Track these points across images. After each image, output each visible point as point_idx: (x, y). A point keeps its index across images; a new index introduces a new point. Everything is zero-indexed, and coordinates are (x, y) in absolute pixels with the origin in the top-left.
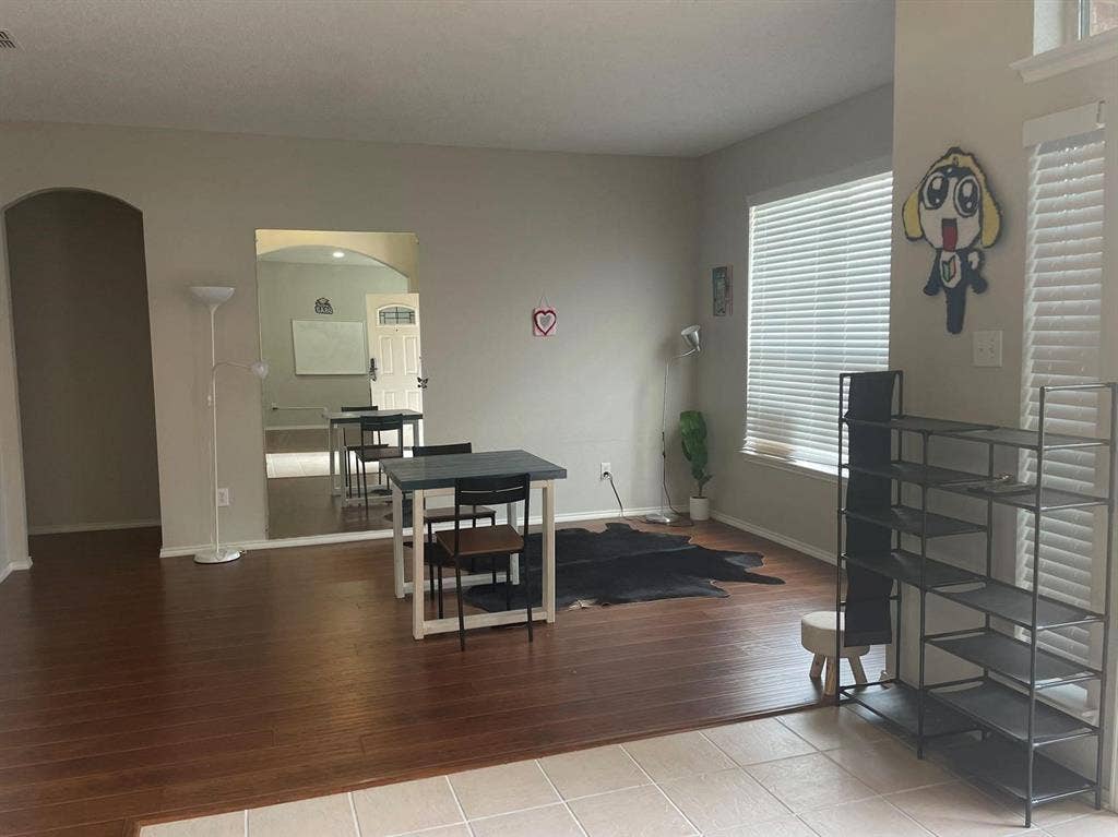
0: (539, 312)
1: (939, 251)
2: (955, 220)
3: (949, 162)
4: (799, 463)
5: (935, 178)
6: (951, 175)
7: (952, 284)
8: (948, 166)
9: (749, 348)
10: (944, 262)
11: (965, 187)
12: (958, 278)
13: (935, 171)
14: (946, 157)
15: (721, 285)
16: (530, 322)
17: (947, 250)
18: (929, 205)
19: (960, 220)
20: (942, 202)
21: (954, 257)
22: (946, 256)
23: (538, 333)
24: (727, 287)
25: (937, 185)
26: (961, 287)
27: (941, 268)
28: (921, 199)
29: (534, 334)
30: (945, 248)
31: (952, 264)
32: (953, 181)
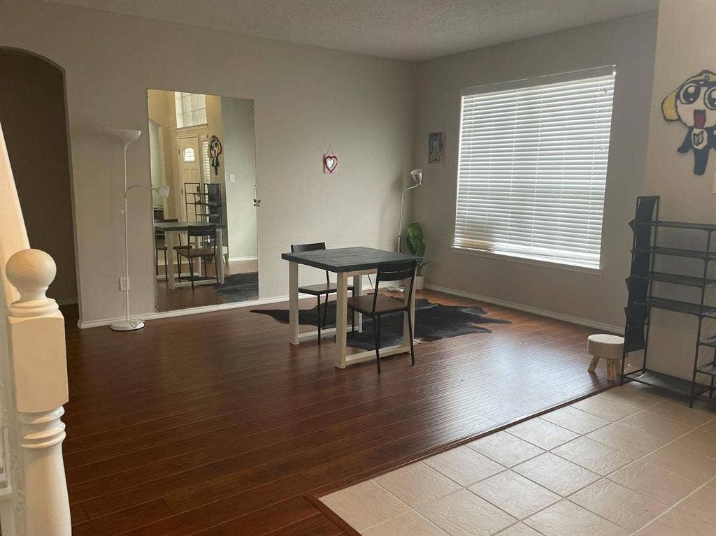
0: (328, 157)
1: (691, 129)
2: (704, 111)
3: (702, 77)
4: (496, 252)
5: (691, 86)
6: (702, 85)
7: (700, 147)
8: (701, 80)
9: (458, 184)
10: (695, 135)
11: (713, 93)
12: (705, 143)
13: (691, 82)
14: (701, 74)
15: (436, 143)
16: (322, 164)
17: (697, 128)
18: (684, 102)
19: (708, 112)
20: (695, 100)
21: (702, 132)
22: (696, 131)
23: (326, 170)
24: (441, 146)
25: (691, 90)
26: (707, 149)
27: (692, 137)
28: (678, 97)
29: (324, 172)
30: (696, 126)
31: (700, 136)
32: (703, 90)
